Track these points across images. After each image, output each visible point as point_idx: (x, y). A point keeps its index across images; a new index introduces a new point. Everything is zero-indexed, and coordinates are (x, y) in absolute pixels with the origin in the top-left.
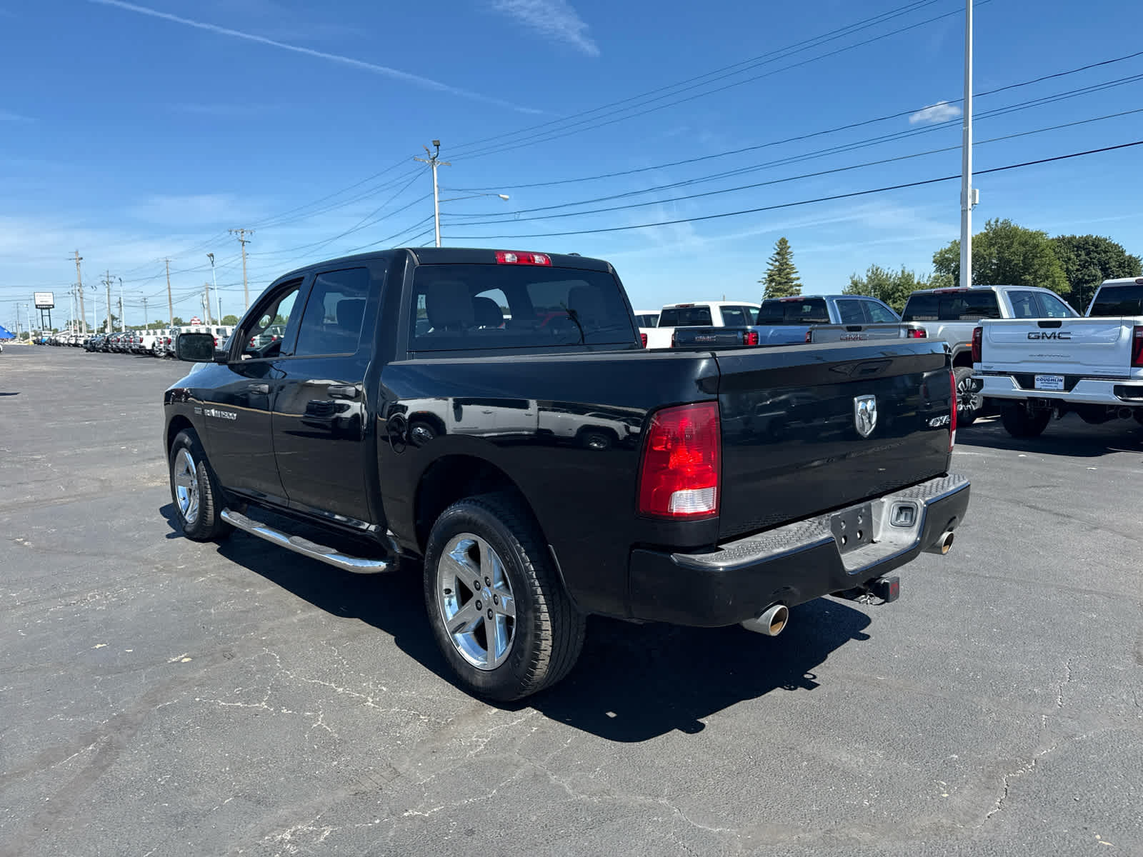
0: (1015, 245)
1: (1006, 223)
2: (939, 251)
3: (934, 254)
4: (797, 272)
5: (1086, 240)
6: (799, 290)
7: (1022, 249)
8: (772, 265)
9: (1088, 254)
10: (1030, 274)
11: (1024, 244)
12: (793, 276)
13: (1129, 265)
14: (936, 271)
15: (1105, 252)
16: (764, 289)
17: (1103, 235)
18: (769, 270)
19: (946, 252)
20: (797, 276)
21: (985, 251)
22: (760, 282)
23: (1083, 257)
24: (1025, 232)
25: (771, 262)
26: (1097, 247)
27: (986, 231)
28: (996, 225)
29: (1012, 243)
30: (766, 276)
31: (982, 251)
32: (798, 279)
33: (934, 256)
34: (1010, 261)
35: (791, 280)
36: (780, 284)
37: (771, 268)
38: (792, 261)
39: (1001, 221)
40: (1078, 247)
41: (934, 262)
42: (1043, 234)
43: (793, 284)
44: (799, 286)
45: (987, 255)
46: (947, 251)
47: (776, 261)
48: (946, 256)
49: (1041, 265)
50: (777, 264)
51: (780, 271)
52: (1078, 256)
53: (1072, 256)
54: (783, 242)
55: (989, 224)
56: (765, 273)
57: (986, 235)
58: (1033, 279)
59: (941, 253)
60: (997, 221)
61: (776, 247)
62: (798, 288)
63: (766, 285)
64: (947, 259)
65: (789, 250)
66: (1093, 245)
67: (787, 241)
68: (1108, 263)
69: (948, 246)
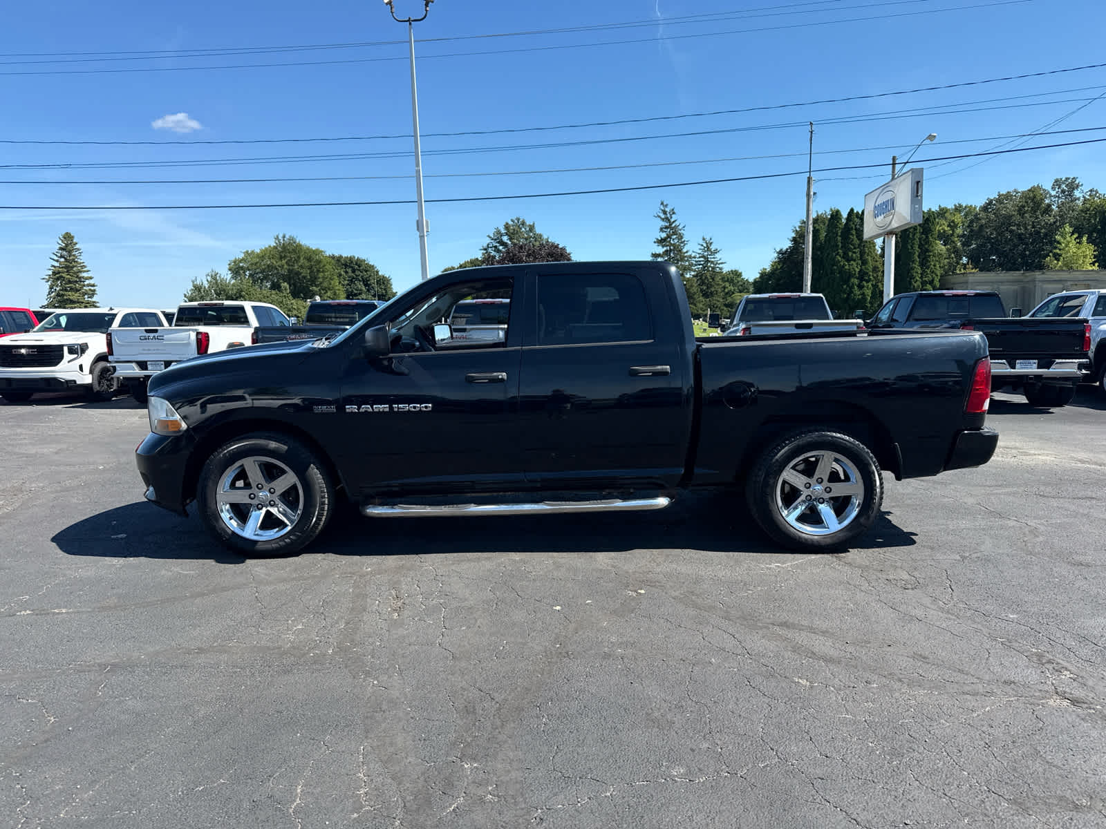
0: (302, 260)
1: (292, 239)
2: (233, 259)
3: (229, 262)
4: (88, 271)
5: (351, 259)
6: (94, 290)
7: (307, 264)
8: (57, 261)
9: (354, 271)
10: (316, 286)
11: (309, 259)
12: (85, 275)
13: (383, 283)
14: (232, 278)
15: (366, 271)
16: (48, 287)
17: (362, 257)
18: (53, 266)
19: (240, 262)
20: (89, 276)
21: (277, 262)
22: (44, 279)
23: (350, 274)
24: (308, 249)
25: (56, 258)
26: (359, 267)
27: (275, 244)
28: (284, 240)
29: (299, 257)
30: (50, 273)
31: (275, 263)
32: (91, 278)
33: (229, 264)
34: (298, 273)
35: (81, 280)
36: (70, 282)
37: (57, 264)
38: (82, 259)
39: (287, 237)
40: (346, 265)
41: (230, 270)
42: (322, 251)
43: (86, 283)
44: (93, 286)
45: (279, 266)
46: (242, 260)
47: (61, 257)
48: (241, 265)
49: (324, 278)
50: (63, 260)
51: (68, 268)
52: (346, 272)
53: (343, 273)
54: (68, 237)
55: (277, 238)
56: (50, 270)
57: (275, 248)
58: (320, 290)
59: (235, 262)
60: (284, 237)
61: (60, 242)
62: (92, 288)
63: (49, 283)
64: (242, 268)
65: (77, 246)
66: (356, 264)
67: (73, 237)
68: (369, 281)
69: (242, 256)
